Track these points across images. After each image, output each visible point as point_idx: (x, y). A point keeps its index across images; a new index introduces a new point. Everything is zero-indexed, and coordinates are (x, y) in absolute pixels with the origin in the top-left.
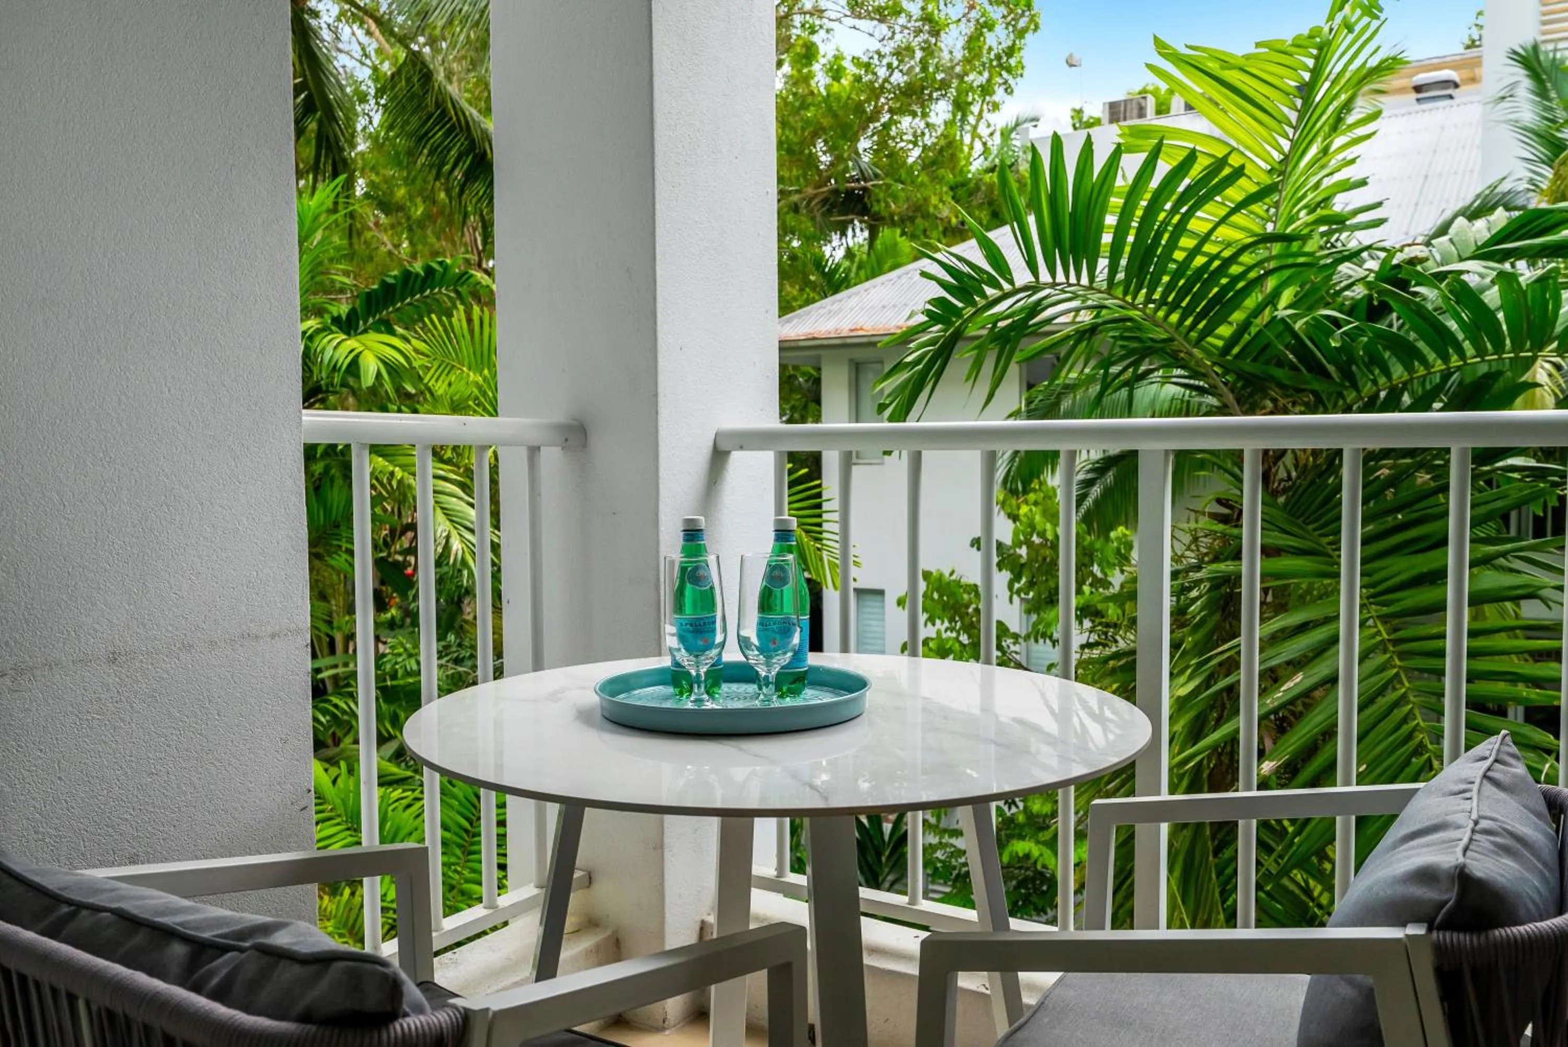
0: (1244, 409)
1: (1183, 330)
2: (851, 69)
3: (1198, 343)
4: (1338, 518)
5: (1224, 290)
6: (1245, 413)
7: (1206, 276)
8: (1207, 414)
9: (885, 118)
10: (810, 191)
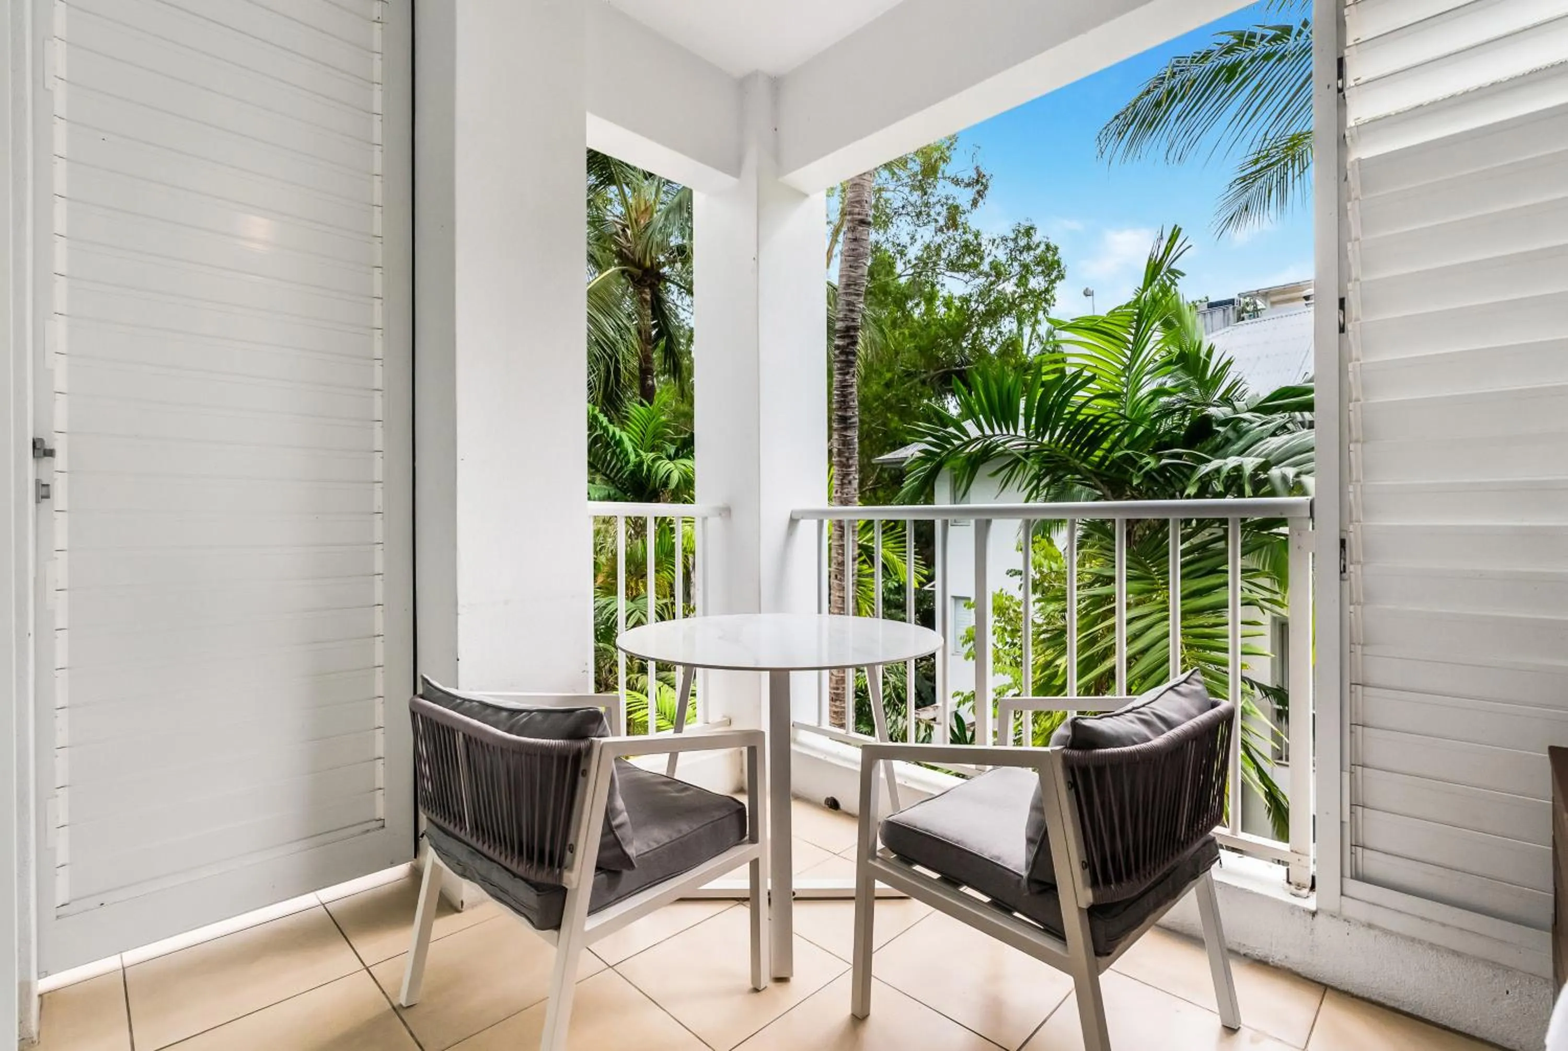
0: (1115, 496)
1: (1074, 454)
2: (957, 303)
3: (1085, 459)
4: (1167, 554)
5: (1097, 431)
6: (1116, 499)
7: (1086, 425)
8: (1095, 500)
9: (975, 330)
10: (932, 372)
